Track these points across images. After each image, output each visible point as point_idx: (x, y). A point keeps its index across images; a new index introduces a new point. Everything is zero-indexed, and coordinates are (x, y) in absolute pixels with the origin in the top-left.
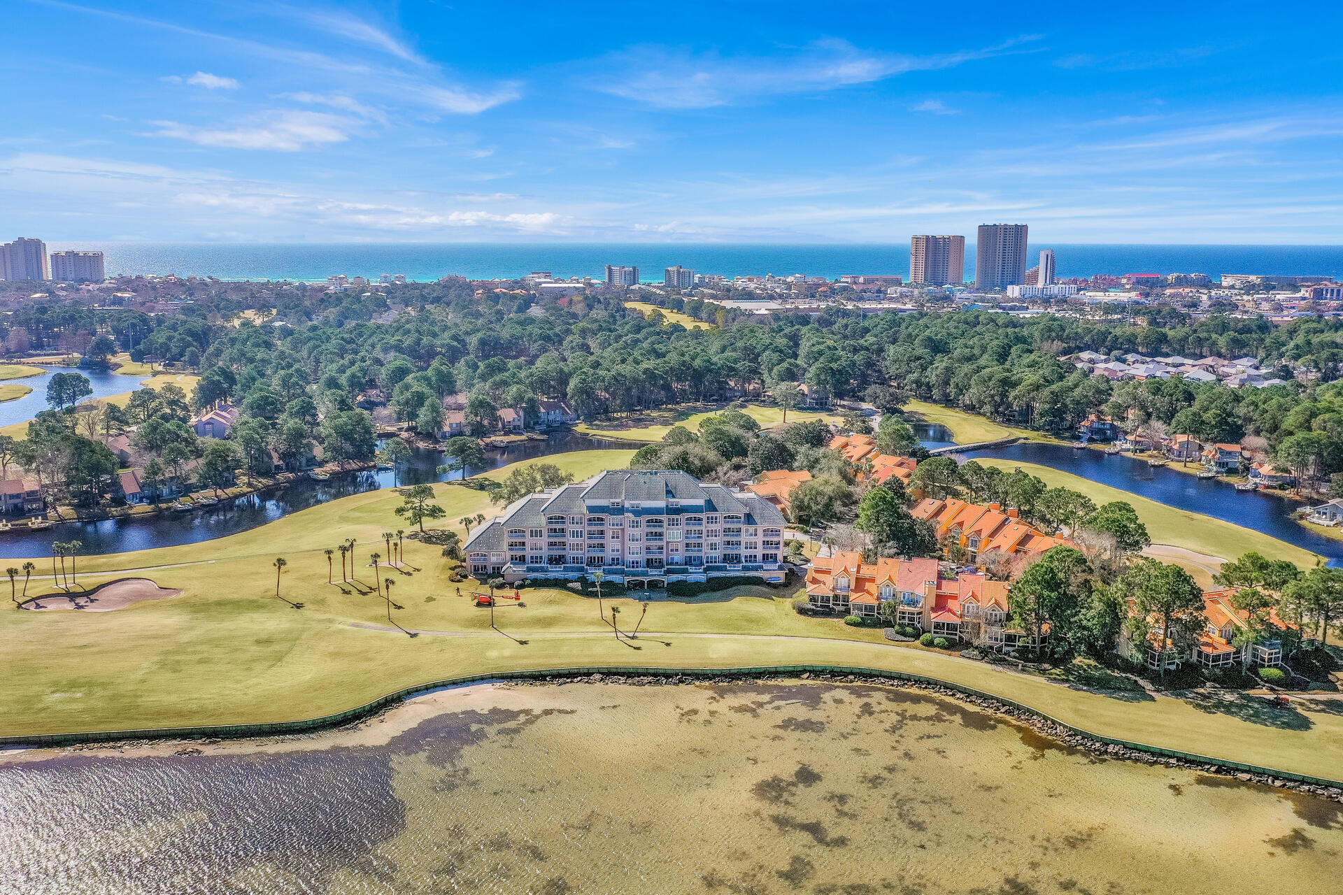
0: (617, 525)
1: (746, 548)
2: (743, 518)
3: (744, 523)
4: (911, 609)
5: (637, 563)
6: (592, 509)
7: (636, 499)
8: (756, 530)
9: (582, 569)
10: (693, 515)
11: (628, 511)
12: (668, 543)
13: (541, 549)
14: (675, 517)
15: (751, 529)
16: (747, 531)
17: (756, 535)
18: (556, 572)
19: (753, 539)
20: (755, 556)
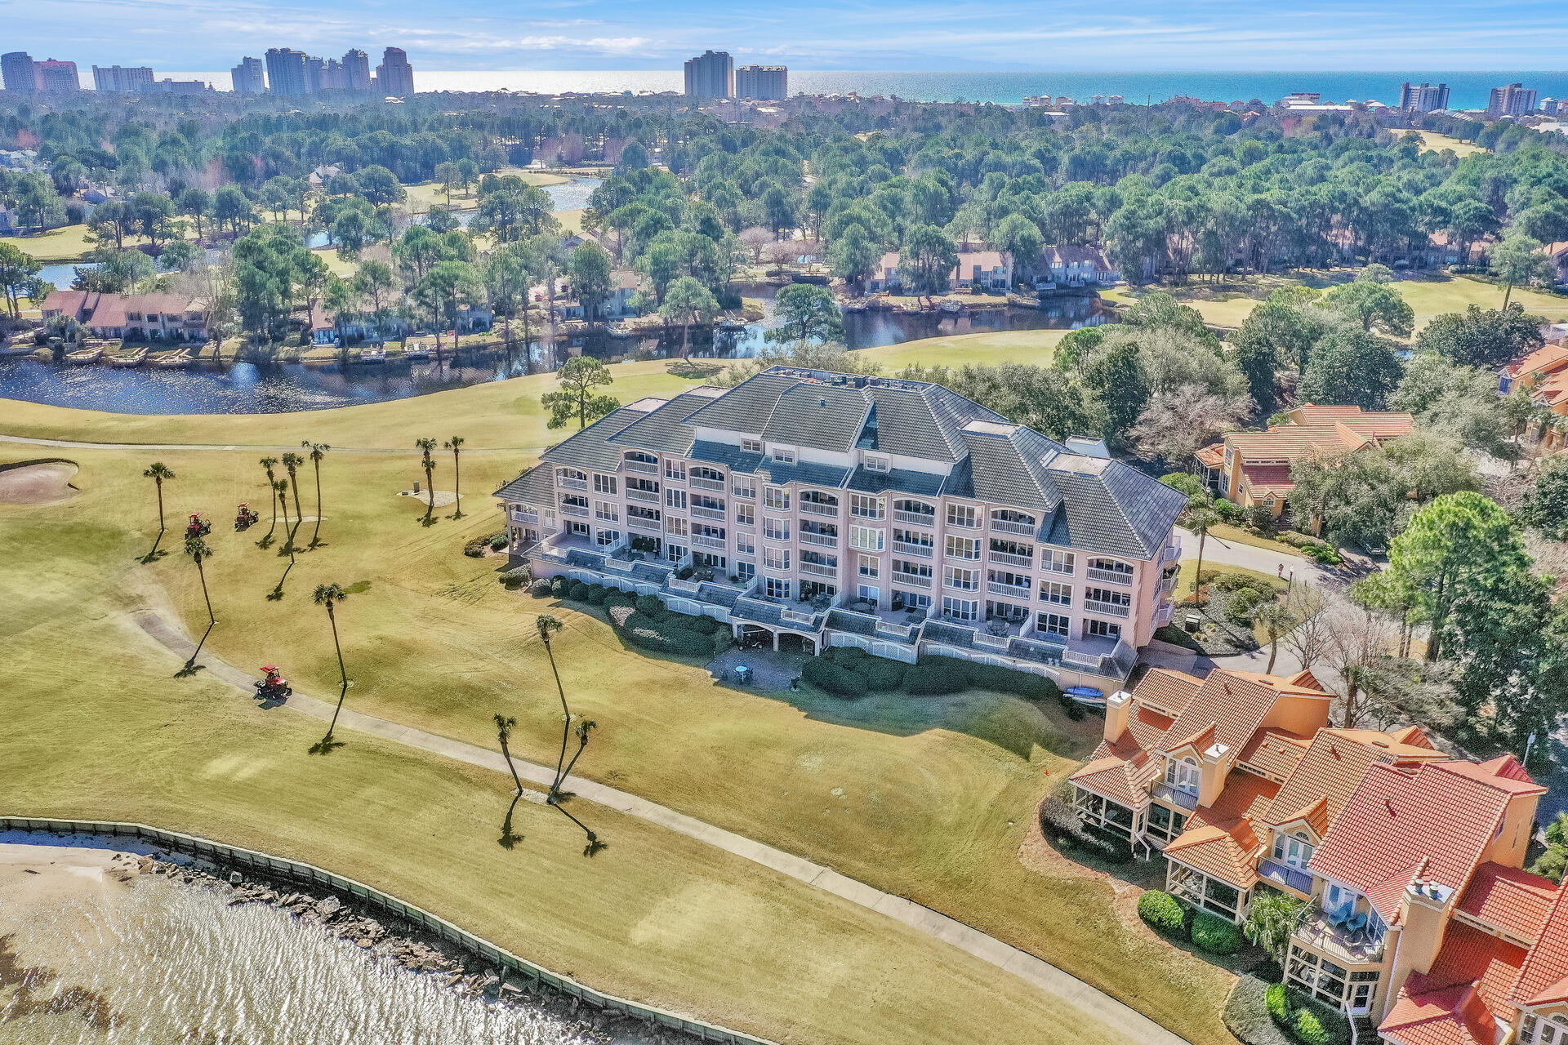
0: (746, 492)
1: (1044, 596)
2: (1038, 525)
3: (1040, 538)
4: (1339, 953)
5: (779, 585)
6: (704, 450)
7: (787, 439)
8: (1070, 558)
9: (661, 578)
10: (914, 498)
11: (768, 465)
12: (851, 553)
13: (615, 518)
14: (869, 495)
15: (1059, 552)
16: (1047, 555)
17: (1069, 569)
18: (619, 574)
19: (1060, 579)
20: (1065, 622)
